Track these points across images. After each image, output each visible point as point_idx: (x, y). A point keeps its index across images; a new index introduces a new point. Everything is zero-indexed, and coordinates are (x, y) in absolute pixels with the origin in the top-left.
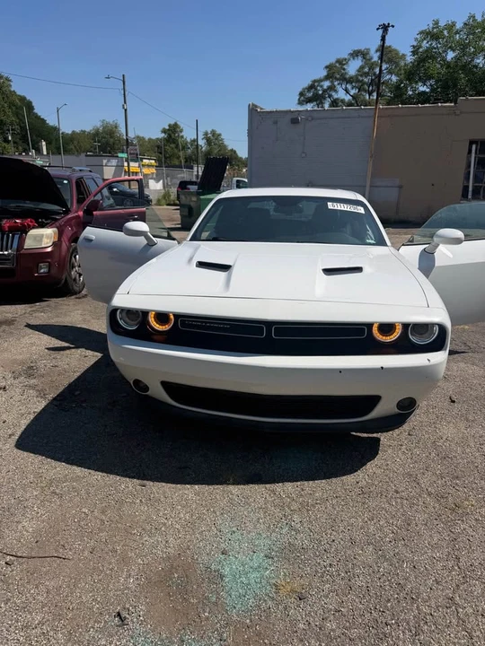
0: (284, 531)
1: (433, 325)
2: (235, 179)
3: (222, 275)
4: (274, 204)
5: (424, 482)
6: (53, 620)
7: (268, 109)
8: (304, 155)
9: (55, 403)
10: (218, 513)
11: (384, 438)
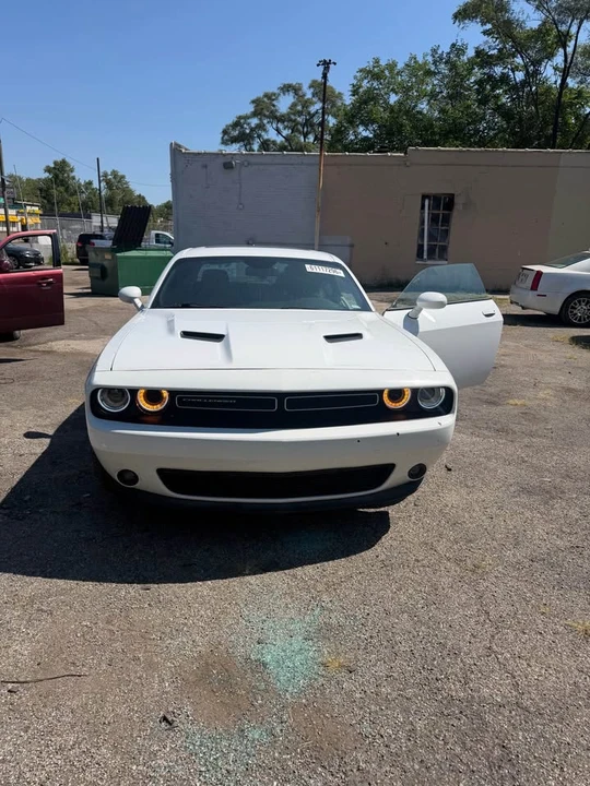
0: (316, 612)
1: (439, 388)
2: (154, 232)
3: (217, 346)
4: (246, 266)
5: (441, 548)
6: (90, 737)
8: (241, 206)
10: (242, 605)
11: (392, 510)
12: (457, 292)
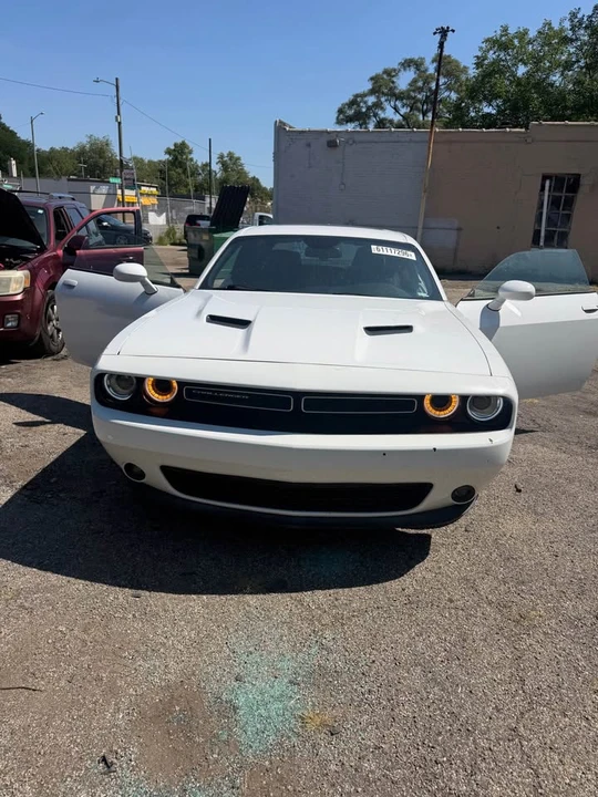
0: (313, 651)
1: (496, 397)
2: (258, 214)
3: (239, 332)
4: (306, 246)
5: (484, 587)
6: (18, 768)
7: (298, 128)
8: (343, 187)
9: (28, 493)
10: (231, 630)
11: (436, 535)
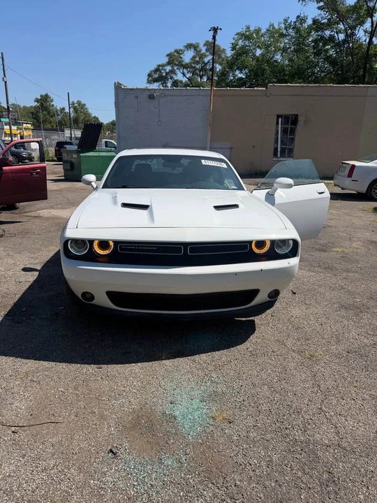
0: (208, 384)
1: (288, 240)
2: (104, 140)
3: (144, 212)
6: (63, 462)
8: (160, 123)
9: (7, 318)
10: (160, 379)
11: (257, 319)
12: (300, 178)
